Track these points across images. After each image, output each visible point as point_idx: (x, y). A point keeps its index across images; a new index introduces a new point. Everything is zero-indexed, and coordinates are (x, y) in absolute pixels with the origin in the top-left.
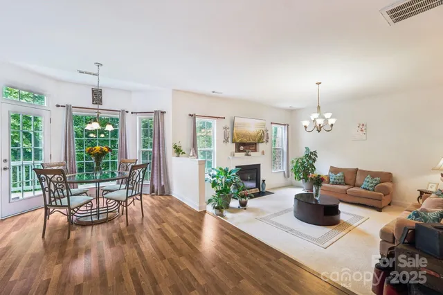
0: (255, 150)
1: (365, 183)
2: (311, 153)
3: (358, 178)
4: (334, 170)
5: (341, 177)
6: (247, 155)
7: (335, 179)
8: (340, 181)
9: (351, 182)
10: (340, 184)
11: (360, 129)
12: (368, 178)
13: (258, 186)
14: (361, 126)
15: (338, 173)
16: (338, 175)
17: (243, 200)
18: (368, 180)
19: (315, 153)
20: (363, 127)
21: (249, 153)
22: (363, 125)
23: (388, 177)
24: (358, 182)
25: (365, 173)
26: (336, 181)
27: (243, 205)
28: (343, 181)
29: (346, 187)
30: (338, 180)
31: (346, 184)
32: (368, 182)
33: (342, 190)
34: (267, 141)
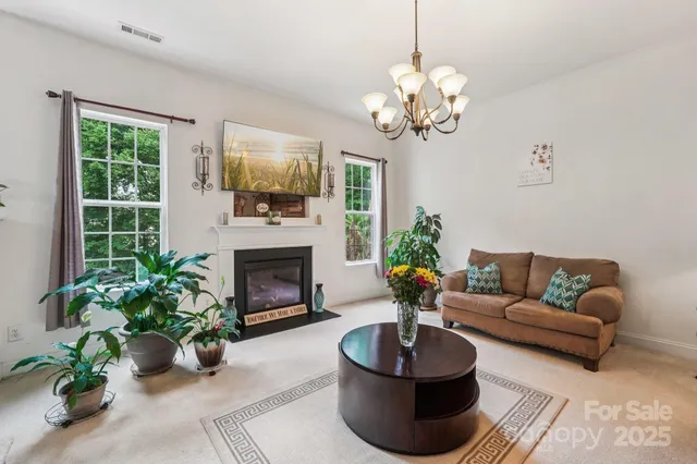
0: (302, 214)
1: (550, 289)
2: (428, 219)
3: (534, 276)
4: (479, 259)
5: (494, 276)
6: (271, 223)
7: (478, 280)
8: (491, 285)
9: (517, 287)
10: (490, 292)
11: (537, 157)
12: (559, 277)
13: (306, 298)
14: (540, 151)
15: (487, 264)
16: (487, 269)
17: (212, 346)
18: (558, 281)
19: (436, 220)
20: (544, 153)
21: (275, 219)
22: (545, 147)
23: (608, 273)
24: (534, 287)
25: (550, 264)
26: (482, 284)
27: (211, 361)
28: (498, 284)
29: (504, 300)
30: (487, 281)
31: (505, 292)
32: (559, 286)
33: (494, 309)
34: (330, 193)
